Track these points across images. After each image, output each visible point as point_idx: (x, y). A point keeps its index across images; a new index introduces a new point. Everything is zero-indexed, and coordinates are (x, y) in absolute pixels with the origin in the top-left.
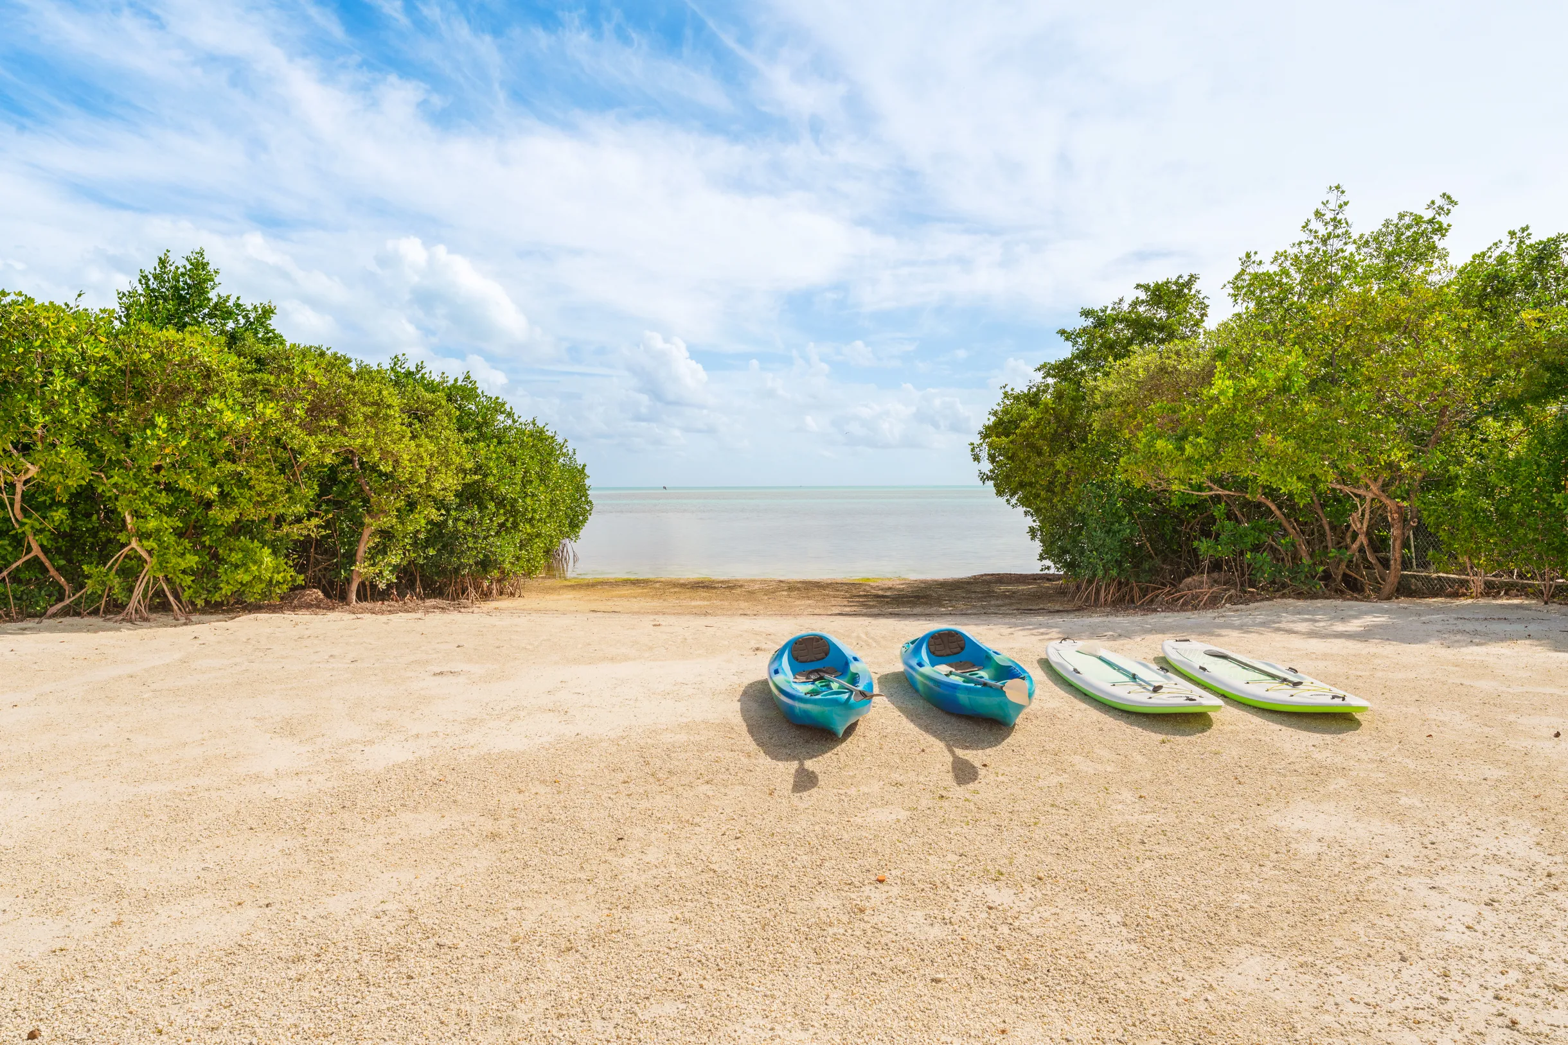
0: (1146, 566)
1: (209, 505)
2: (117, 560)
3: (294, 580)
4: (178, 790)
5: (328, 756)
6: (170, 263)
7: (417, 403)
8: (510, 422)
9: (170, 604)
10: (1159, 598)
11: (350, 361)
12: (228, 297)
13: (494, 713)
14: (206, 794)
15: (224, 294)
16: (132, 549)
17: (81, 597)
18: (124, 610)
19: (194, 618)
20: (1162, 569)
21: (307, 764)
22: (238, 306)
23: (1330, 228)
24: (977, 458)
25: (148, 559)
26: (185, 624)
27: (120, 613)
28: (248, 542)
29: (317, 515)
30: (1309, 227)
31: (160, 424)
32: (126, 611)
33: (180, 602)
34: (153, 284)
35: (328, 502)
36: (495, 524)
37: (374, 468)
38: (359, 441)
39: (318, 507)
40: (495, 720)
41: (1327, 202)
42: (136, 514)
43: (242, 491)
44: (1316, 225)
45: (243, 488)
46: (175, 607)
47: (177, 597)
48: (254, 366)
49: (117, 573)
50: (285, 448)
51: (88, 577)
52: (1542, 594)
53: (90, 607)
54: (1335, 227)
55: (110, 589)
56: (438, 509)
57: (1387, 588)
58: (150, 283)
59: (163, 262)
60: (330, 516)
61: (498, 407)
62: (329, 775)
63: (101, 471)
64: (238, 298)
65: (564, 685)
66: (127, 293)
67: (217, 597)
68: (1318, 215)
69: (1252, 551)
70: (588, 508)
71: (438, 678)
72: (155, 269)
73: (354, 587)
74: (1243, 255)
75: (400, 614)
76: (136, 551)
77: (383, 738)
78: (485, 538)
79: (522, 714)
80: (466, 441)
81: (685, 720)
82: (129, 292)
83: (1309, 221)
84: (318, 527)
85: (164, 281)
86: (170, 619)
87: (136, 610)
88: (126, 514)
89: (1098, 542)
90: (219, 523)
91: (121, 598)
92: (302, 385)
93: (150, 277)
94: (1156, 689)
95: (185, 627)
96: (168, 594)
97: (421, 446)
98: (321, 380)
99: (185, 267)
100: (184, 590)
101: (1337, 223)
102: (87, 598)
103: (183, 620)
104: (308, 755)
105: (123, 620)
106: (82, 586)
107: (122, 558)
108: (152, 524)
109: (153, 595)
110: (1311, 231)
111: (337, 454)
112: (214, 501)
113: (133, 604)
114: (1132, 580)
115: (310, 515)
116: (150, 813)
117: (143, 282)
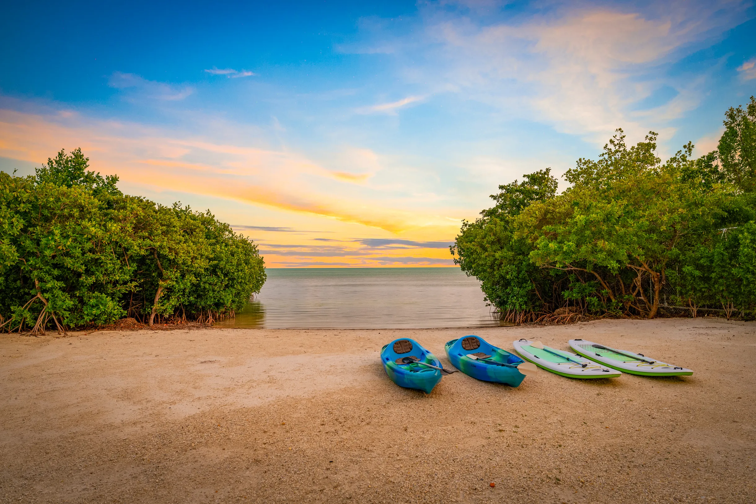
0: (537, 304)
1: (79, 275)
2: (29, 304)
3: (122, 314)
4: (65, 435)
5: (151, 412)
6: (65, 155)
7: (187, 225)
8: (231, 235)
9: (57, 327)
10: (545, 319)
11: (154, 204)
12: (93, 172)
13: (238, 384)
14: (82, 437)
15: (91, 171)
16: (38, 298)
17: (9, 323)
18: (32, 330)
19: (69, 333)
20: (544, 305)
21: (139, 417)
22: (98, 176)
23: (617, 147)
24: (453, 253)
25: (46, 303)
26: (64, 337)
27: (29, 331)
28: (99, 294)
29: (134, 281)
30: (607, 147)
31: (56, 234)
32: (33, 330)
33: (62, 325)
34: (55, 165)
35: (140, 274)
36: (224, 285)
37: (165, 257)
38: (159, 243)
39: (136, 276)
40: (240, 388)
41: (616, 136)
42: (41, 280)
43: (97, 268)
44: (611, 146)
45: (98, 266)
46: (59, 328)
47: (60, 322)
48: (107, 206)
49: (29, 311)
50: (120, 246)
51: (14, 312)
52: (726, 315)
53: (14, 328)
54: (619, 147)
55: (25, 319)
56: (196, 278)
57: (652, 313)
58: (54, 165)
59: (60, 155)
60: (142, 281)
61: (225, 228)
62: (153, 423)
63: (23, 258)
64: (99, 173)
65: (271, 367)
66: (41, 170)
67: (81, 323)
68: (612, 142)
69: (589, 296)
70: (264, 278)
71: (203, 364)
72: (56, 157)
73: (153, 317)
74: (578, 160)
75: (176, 330)
76: (40, 299)
77: (180, 400)
78: (218, 292)
79: (254, 384)
80: (210, 245)
81: (343, 387)
82: (42, 169)
83: (607, 145)
84: (135, 286)
85: (60, 164)
86: (56, 334)
87: (38, 330)
88: (36, 280)
89: (516, 293)
90: (85, 284)
91: (31, 323)
92: (131, 215)
93: (54, 161)
94: (584, 366)
95: (64, 338)
96: (56, 321)
97: (189, 246)
98: (141, 213)
99: (71, 157)
100: (64, 319)
101: (620, 145)
102: (12, 324)
103: (63, 334)
104: (139, 411)
105: (31, 335)
106: (10, 317)
107: (32, 302)
108: (49, 285)
109: (48, 322)
110: (608, 149)
111: (147, 250)
112: (82, 273)
113: (37, 326)
114: (531, 310)
115: (131, 281)
116: (48, 451)
117: (50, 164)
